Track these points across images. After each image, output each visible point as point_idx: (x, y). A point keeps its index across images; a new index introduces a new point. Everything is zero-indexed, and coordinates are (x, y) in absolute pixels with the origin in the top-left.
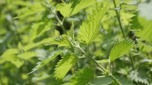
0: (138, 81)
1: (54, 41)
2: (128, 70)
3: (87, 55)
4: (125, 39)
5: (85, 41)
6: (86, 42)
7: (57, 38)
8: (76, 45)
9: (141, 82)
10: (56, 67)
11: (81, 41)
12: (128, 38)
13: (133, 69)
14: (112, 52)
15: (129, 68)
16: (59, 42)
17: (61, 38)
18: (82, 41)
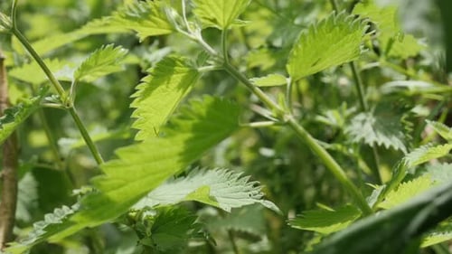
0: (376, 143)
1: (120, 19)
2: (347, 112)
3: (223, 62)
4: (336, 14)
5: (214, 21)
6: (219, 21)
7: (130, 10)
8: (190, 33)
9: (383, 145)
10: (134, 99)
11: (203, 21)
12: (344, 11)
13: (362, 110)
14: (295, 53)
15: (348, 107)
16: (136, 23)
17: (144, 10)
18: (205, 18)
